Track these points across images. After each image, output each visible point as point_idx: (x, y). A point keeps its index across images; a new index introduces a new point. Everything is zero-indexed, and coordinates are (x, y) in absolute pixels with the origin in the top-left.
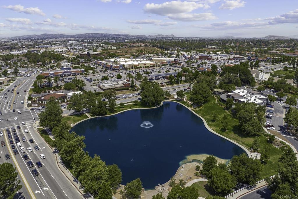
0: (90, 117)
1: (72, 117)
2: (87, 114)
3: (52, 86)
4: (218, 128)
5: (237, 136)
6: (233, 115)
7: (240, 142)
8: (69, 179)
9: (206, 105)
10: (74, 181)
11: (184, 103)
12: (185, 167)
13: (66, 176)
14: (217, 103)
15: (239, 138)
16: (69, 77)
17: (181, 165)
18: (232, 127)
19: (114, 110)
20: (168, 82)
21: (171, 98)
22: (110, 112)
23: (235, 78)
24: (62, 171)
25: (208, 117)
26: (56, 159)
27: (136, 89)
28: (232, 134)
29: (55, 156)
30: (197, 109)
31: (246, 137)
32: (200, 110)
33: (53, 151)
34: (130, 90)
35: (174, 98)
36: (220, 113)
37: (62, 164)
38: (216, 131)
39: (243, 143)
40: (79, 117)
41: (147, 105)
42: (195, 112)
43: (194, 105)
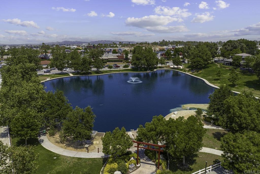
0: (72, 75)
3: (48, 59)
6: (242, 73)
9: (206, 69)
11: (181, 70)
14: (220, 67)
17: (172, 112)
18: (244, 83)
21: (167, 67)
22: (96, 73)
23: (240, 45)
25: (211, 77)
27: (130, 61)
32: (200, 74)
34: (124, 62)
35: (169, 67)
36: (225, 73)
41: (139, 70)
42: (194, 75)
43: (192, 70)
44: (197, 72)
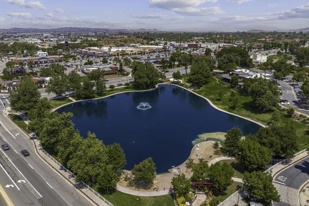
0: (74, 101)
1: (53, 102)
2: (70, 98)
3: (25, 72)
4: (226, 106)
5: (250, 113)
6: (240, 93)
7: (254, 119)
8: (53, 167)
9: (207, 85)
10: (60, 169)
11: (182, 85)
12: (200, 146)
13: (50, 165)
14: (219, 83)
15: (253, 115)
16: (46, 64)
17: (194, 144)
18: (242, 104)
19: (103, 94)
20: (160, 67)
21: (167, 81)
22: (98, 95)
23: (236, 58)
24: (43, 158)
25: (212, 96)
26: (34, 145)
27: (125, 73)
28: (244, 112)
29: (33, 142)
30: (197, 90)
31: (260, 113)
32: (201, 91)
33: (29, 138)
34: (119, 75)
35: (169, 81)
36: (225, 92)
37: (43, 151)
38: (225, 109)
39: (258, 120)
40: (61, 101)
41: (141, 88)
42: (196, 93)
43: (193, 86)
44: (199, 89)
